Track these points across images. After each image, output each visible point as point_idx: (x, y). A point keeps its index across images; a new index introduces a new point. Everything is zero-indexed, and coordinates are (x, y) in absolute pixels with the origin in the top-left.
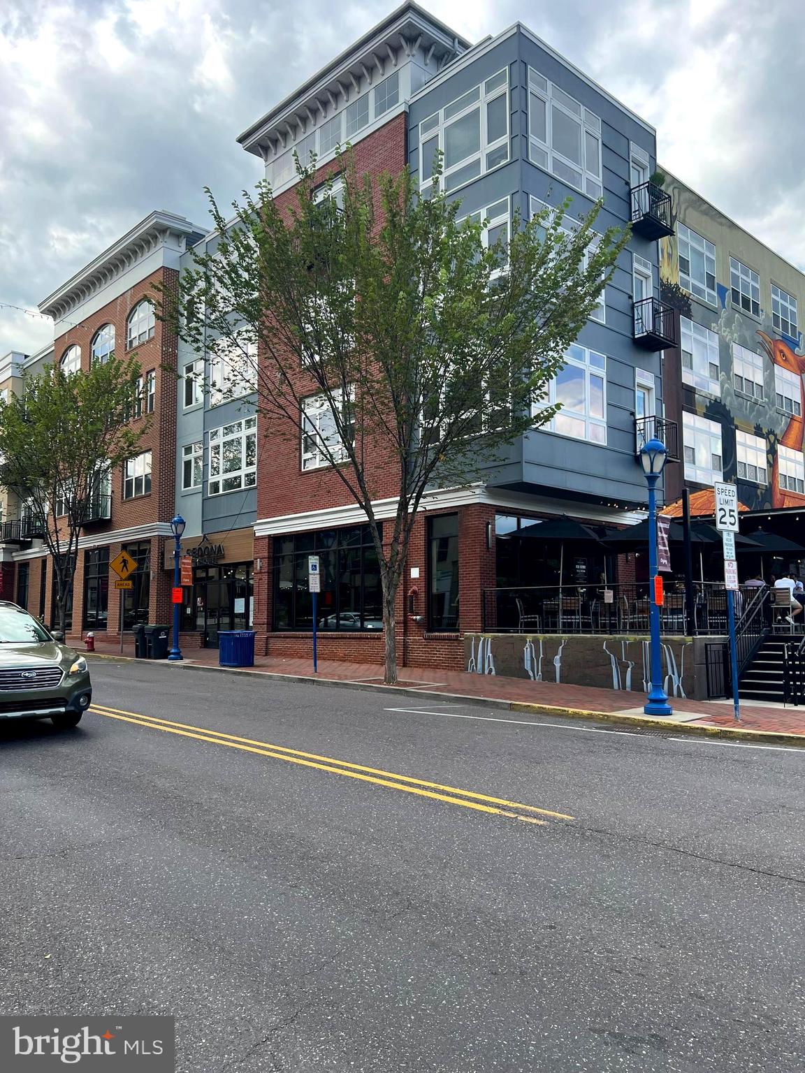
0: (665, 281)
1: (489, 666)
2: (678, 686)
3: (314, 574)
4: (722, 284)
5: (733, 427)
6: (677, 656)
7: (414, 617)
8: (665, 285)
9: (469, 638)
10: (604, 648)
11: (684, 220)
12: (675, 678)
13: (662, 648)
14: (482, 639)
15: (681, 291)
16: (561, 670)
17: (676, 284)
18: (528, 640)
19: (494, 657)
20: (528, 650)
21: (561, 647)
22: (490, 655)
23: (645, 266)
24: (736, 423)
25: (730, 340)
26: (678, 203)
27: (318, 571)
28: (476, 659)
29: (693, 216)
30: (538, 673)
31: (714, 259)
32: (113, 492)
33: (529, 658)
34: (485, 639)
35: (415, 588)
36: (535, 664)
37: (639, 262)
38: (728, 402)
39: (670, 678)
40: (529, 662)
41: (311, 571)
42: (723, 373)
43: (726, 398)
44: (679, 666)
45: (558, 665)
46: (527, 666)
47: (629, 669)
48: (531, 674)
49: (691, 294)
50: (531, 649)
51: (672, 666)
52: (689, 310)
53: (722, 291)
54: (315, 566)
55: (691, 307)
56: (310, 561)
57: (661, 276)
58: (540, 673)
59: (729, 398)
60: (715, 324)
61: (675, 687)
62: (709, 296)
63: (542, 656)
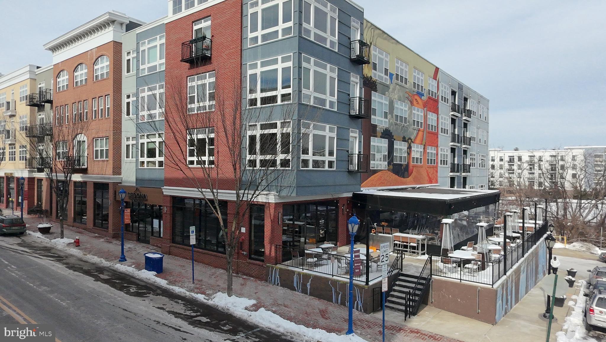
0: (365, 76)
1: (277, 282)
2: (361, 307)
3: (193, 235)
4: (391, 72)
5: (393, 140)
6: (361, 293)
7: (243, 252)
8: (365, 78)
9: (268, 267)
10: (330, 283)
11: (376, 44)
12: (359, 302)
13: (355, 288)
14: (275, 268)
15: (373, 79)
16: (310, 290)
17: (371, 76)
18: (296, 273)
19: (280, 278)
20: (296, 277)
21: (310, 279)
22: (278, 277)
23: (357, 78)
24: (394, 138)
25: (394, 99)
26: (373, 36)
27: (194, 233)
28: (272, 277)
29: (380, 41)
30: (300, 289)
31: (388, 61)
32: (88, 154)
33: (296, 281)
34: (276, 269)
35: (243, 237)
36: (299, 284)
37: (353, 77)
38: (391, 129)
39: (357, 302)
40: (296, 283)
41: (191, 234)
42: (390, 115)
43: (390, 127)
44: (361, 298)
45: (309, 287)
46: (295, 285)
47: (340, 295)
48: (296, 288)
49: (377, 80)
50: (297, 277)
51: (359, 297)
52: (376, 88)
53: (391, 75)
54: (193, 231)
55: (377, 86)
56: (190, 229)
57: (364, 74)
58: (301, 289)
59: (392, 127)
60: (387, 92)
61: (359, 307)
62: (386, 79)
63: (302, 282)
